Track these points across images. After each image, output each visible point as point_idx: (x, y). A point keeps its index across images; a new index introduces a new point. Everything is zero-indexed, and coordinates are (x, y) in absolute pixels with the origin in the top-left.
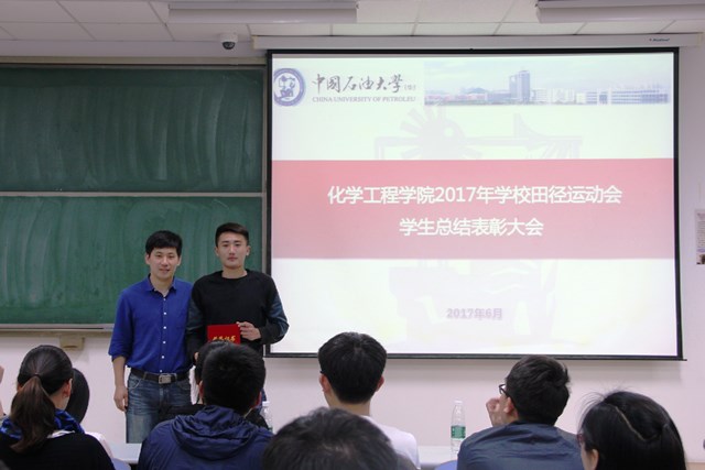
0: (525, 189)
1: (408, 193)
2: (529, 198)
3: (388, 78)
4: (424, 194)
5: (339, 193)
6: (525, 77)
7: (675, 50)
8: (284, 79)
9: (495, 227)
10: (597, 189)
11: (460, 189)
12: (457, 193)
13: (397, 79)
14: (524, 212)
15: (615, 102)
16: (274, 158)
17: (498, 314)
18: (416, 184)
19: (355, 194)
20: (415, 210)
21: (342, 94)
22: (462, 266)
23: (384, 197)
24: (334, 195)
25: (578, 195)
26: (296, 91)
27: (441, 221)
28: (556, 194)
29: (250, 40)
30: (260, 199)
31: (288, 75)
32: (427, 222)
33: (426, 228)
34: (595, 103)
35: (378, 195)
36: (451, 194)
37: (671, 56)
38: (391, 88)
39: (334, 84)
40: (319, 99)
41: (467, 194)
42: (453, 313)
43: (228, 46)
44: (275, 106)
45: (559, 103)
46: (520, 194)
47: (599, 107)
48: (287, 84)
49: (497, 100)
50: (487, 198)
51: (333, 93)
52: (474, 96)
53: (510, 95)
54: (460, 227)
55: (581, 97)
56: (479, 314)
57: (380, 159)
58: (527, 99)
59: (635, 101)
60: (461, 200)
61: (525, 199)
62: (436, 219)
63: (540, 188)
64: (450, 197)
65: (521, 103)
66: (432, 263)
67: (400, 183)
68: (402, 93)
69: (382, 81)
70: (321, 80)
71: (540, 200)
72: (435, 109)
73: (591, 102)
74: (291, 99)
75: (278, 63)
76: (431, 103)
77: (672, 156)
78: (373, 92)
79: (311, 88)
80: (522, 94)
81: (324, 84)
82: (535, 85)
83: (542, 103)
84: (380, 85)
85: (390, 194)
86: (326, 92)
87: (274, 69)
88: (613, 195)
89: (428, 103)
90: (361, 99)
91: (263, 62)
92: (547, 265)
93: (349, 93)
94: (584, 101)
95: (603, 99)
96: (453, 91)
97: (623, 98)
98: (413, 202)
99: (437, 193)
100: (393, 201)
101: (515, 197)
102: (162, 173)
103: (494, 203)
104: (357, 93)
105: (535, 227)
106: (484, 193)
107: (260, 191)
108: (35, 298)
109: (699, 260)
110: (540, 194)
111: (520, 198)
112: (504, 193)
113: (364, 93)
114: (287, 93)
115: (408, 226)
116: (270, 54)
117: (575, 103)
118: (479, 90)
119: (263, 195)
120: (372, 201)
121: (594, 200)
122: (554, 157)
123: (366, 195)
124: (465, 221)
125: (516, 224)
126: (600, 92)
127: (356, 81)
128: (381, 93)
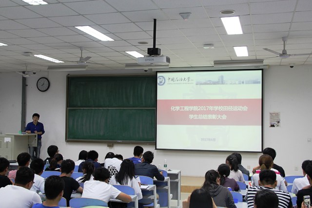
0: (222, 107)
1: (191, 108)
3: (186, 78)
4: (195, 108)
6: (222, 77)
7: (262, 70)
9: (214, 117)
10: (241, 107)
13: (189, 78)
14: (221, 113)
15: (246, 83)
16: (158, 99)
17: (214, 140)
18: (193, 105)
19: (178, 108)
20: (193, 112)
21: (174, 82)
22: (205, 127)
23: (185, 109)
24: (173, 108)
25: (236, 108)
26: (163, 82)
27: (200, 115)
28: (230, 108)
29: (152, 69)
31: (161, 78)
32: (196, 115)
33: (196, 117)
35: (183, 108)
36: (203, 108)
37: (261, 71)
38: (187, 81)
39: (173, 80)
40: (169, 84)
41: (206, 108)
42: (202, 139)
43: (146, 71)
44: (158, 86)
45: (231, 84)
46: (221, 108)
47: (242, 85)
48: (161, 80)
49: (215, 83)
51: (172, 82)
52: (209, 82)
53: (218, 82)
54: (204, 117)
55: (237, 82)
56: (209, 140)
57: (184, 99)
58: (223, 83)
59: (251, 83)
60: (205, 110)
61: (222, 110)
62: (198, 115)
63: (226, 107)
65: (221, 84)
66: (197, 126)
67: (189, 105)
68: (190, 82)
70: (169, 79)
71: (226, 110)
72: (198, 85)
73: (240, 84)
74: (162, 84)
75: (159, 75)
77: (261, 98)
78: (183, 82)
79: (167, 81)
80: (221, 82)
82: (224, 79)
83: (227, 84)
84: (184, 80)
85: (187, 108)
86: (170, 81)
88: (245, 108)
90: (178, 84)
91: (155, 74)
92: (227, 127)
93: (176, 82)
95: (243, 83)
96: (203, 81)
97: (248, 82)
98: (192, 110)
99: (199, 108)
100: (187, 110)
101: (219, 109)
103: (213, 111)
104: (179, 82)
105: (224, 117)
106: (211, 108)
108: (102, 133)
109: (270, 126)
112: (216, 108)
114: (161, 82)
115: (191, 116)
116: (157, 72)
117: (235, 84)
119: (155, 108)
120: (182, 110)
121: (240, 110)
122: (230, 98)
123: (181, 108)
124: (206, 115)
125: (219, 116)
126: (242, 81)
127: (178, 79)
128: (185, 82)
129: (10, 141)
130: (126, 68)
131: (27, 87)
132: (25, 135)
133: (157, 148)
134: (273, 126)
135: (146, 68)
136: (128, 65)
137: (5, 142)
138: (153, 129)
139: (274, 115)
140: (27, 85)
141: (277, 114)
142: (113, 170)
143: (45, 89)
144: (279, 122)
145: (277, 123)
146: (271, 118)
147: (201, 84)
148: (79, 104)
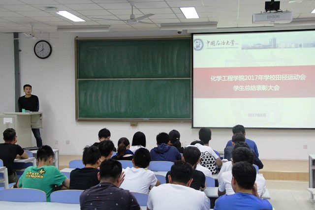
0: (274, 76)
1: (236, 78)
2: (275, 78)
4: (241, 78)
5: (214, 78)
6: (275, 39)
8: (197, 42)
9: (264, 88)
10: (298, 75)
11: (253, 76)
12: (252, 77)
13: (233, 41)
14: (274, 83)
15: (305, 47)
16: (194, 67)
17: (264, 115)
18: (239, 75)
19: (219, 78)
20: (238, 83)
21: (215, 47)
22: (253, 100)
23: (228, 79)
24: (213, 78)
25: (291, 77)
26: (201, 46)
27: (247, 86)
28: (284, 77)
29: (186, 30)
30: (190, 80)
31: (198, 41)
32: (242, 87)
33: (242, 88)
34: (297, 47)
35: (226, 78)
38: (231, 44)
39: (212, 43)
40: (209, 48)
41: (255, 78)
42: (250, 115)
43: (179, 32)
44: (194, 51)
45: (285, 48)
46: (272, 77)
47: (299, 48)
48: (198, 44)
49: (265, 47)
50: (261, 79)
51: (212, 46)
52: (258, 46)
53: (269, 46)
54: (253, 88)
55: (293, 46)
56: (258, 115)
57: (227, 67)
59: (311, 47)
60: (253, 79)
61: (274, 79)
62: (245, 86)
63: (279, 75)
64: (250, 78)
65: (273, 48)
66: (243, 100)
67: (233, 74)
68: (235, 46)
69: (228, 42)
70: (208, 42)
71: (279, 79)
72: (245, 50)
73: (296, 47)
74: (199, 48)
75: (195, 37)
76: (244, 49)
78: (225, 46)
79: (206, 45)
80: (274, 45)
81: (210, 43)
82: (277, 42)
83: (280, 48)
84: (227, 43)
85: (230, 78)
86: (210, 46)
87: (194, 39)
88: (303, 77)
89: (243, 49)
90: (221, 48)
91: (190, 37)
92: (280, 100)
93: (217, 46)
94: (294, 47)
95: (300, 46)
96: (251, 45)
97: (307, 45)
98: (237, 80)
99: (245, 77)
100: (231, 80)
101: (270, 78)
102: (160, 72)
103: (264, 80)
104: (220, 46)
105: (277, 88)
106: (260, 77)
107: (190, 77)
108: (123, 110)
110: (279, 77)
111: (272, 79)
112: (267, 77)
113: (222, 46)
114: (198, 46)
115: (236, 88)
116: (192, 34)
117: (291, 47)
118: (259, 44)
119: (191, 78)
120: (225, 80)
121: (296, 79)
122: (284, 65)
123: (223, 78)
124: (254, 86)
125: (271, 87)
126: (299, 44)
127: (220, 42)
128: (228, 46)
129: (11, 122)
130: (162, 29)
131: (20, 53)
132: (28, 113)
133: (194, 126)
135: (180, 29)
136: (164, 25)
137: (4, 123)
138: (188, 104)
140: (20, 51)
142: (210, 157)
147: (248, 48)
148: (92, 74)
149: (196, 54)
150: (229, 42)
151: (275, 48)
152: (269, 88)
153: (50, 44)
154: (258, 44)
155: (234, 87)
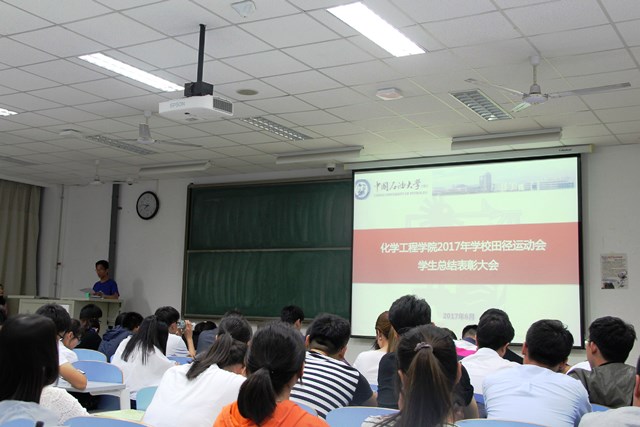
0: (488, 242)
1: (423, 247)
2: (491, 248)
4: (432, 247)
5: (386, 247)
6: (488, 176)
7: (578, 156)
8: (360, 185)
9: (471, 265)
10: (531, 242)
11: (451, 243)
12: (450, 246)
13: (418, 182)
14: (488, 256)
15: (542, 188)
16: (355, 228)
18: (427, 241)
19: (395, 247)
20: (427, 256)
21: (389, 192)
22: (452, 288)
23: (410, 248)
24: (384, 248)
25: (519, 246)
26: (366, 192)
27: (441, 262)
28: (506, 245)
29: (343, 166)
30: (347, 251)
31: (362, 183)
32: (433, 263)
33: (433, 266)
34: (529, 190)
35: (407, 248)
36: (447, 246)
37: (576, 159)
38: (415, 187)
39: (385, 186)
40: (378, 195)
41: (455, 246)
42: (447, 316)
43: (330, 170)
45: (508, 191)
46: (486, 246)
47: (532, 193)
48: (362, 188)
49: (473, 191)
50: (466, 248)
51: (385, 191)
52: (459, 189)
53: (480, 188)
54: (451, 266)
55: (521, 187)
57: (408, 227)
58: (490, 190)
59: (554, 188)
60: (452, 249)
61: (488, 249)
62: (438, 261)
63: (496, 242)
65: (486, 192)
66: (436, 286)
67: (418, 241)
68: (421, 189)
69: (410, 183)
70: (378, 185)
71: (497, 249)
72: (438, 197)
73: (527, 189)
74: (363, 196)
75: (358, 177)
76: (436, 194)
77: (577, 221)
78: (405, 190)
79: (374, 190)
80: (487, 187)
81: (380, 186)
82: (493, 182)
83: (498, 191)
84: (409, 185)
85: (413, 247)
86: (381, 190)
87: (356, 180)
88: (540, 245)
89: (434, 194)
90: (396, 194)
91: (350, 176)
92: (501, 287)
93: (392, 191)
94: (523, 189)
95: (535, 187)
96: (448, 187)
97: (546, 186)
98: (425, 251)
99: (438, 246)
100: (415, 251)
101: (482, 247)
102: (305, 237)
103: (470, 251)
104: (397, 191)
105: (494, 265)
106: (464, 246)
107: (348, 246)
109: (603, 286)
110: (497, 246)
112: (476, 245)
113: (401, 190)
114: (361, 193)
115: (423, 265)
116: (354, 171)
117: (518, 190)
118: (463, 186)
120: (404, 251)
121: (529, 249)
122: (505, 223)
123: (401, 248)
124: (454, 262)
125: (483, 263)
126: (532, 183)
127: (396, 184)
128: (410, 190)
131: (121, 211)
134: (609, 286)
136: (281, 156)
139: (613, 260)
140: (121, 208)
141: (620, 259)
143: (150, 215)
144: (624, 277)
145: (619, 279)
146: (604, 268)
147: (444, 193)
148: (208, 243)
149: (359, 205)
150: (413, 183)
151: (490, 192)
152: (479, 266)
153: (158, 196)
154: (459, 186)
155: (420, 263)
